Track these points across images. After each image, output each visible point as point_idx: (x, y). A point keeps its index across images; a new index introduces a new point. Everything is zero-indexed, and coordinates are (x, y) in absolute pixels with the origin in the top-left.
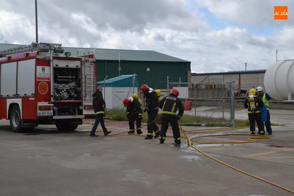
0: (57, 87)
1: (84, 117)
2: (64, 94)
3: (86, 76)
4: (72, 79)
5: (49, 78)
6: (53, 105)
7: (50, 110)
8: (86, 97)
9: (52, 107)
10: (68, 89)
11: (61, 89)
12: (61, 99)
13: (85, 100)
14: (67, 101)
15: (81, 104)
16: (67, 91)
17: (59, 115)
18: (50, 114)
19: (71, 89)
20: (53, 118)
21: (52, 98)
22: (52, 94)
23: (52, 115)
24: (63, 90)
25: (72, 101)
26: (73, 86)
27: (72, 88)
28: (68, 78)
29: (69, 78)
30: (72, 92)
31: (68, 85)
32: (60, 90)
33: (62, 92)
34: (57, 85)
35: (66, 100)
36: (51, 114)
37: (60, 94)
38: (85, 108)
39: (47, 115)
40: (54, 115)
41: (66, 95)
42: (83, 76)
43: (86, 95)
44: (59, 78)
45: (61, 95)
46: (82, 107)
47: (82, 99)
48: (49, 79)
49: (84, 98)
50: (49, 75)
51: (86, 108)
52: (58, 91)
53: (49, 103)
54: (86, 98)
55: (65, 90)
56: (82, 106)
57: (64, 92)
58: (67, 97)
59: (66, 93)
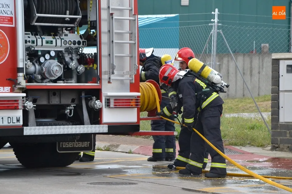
0: (30, 44)
1: (105, 129)
2: (51, 64)
3: (112, 14)
4: (72, 21)
5: (11, 18)
6: (24, 95)
7: (16, 108)
8: (113, 73)
9: (20, 102)
10: (61, 51)
11: (42, 51)
12: (43, 78)
13: (109, 82)
14: (61, 84)
15: (97, 93)
16: (59, 56)
17: (37, 125)
18: (15, 121)
19: (69, 51)
20: (25, 134)
21: (21, 74)
22: (21, 65)
23: (21, 123)
24: (49, 52)
25: (73, 84)
26: (74, 43)
27: (72, 48)
28: (63, 21)
29: (65, 18)
30: (72, 59)
31: (61, 39)
32: (40, 53)
33: (46, 60)
34: (30, 39)
35: (55, 81)
36: (18, 121)
37: (40, 64)
38: (108, 104)
39: (6, 123)
40: (26, 124)
41: (56, 68)
42: (104, 15)
43: (112, 68)
44: (39, 17)
45: (44, 68)
46: (101, 101)
47: (98, 79)
48: (10, 20)
49: (105, 77)
50: (12, 8)
51: (112, 105)
52: (33, 55)
53: (12, 91)
54: (112, 77)
55: (53, 54)
56: (99, 97)
57: (51, 58)
58: (59, 74)
59: (55, 62)
